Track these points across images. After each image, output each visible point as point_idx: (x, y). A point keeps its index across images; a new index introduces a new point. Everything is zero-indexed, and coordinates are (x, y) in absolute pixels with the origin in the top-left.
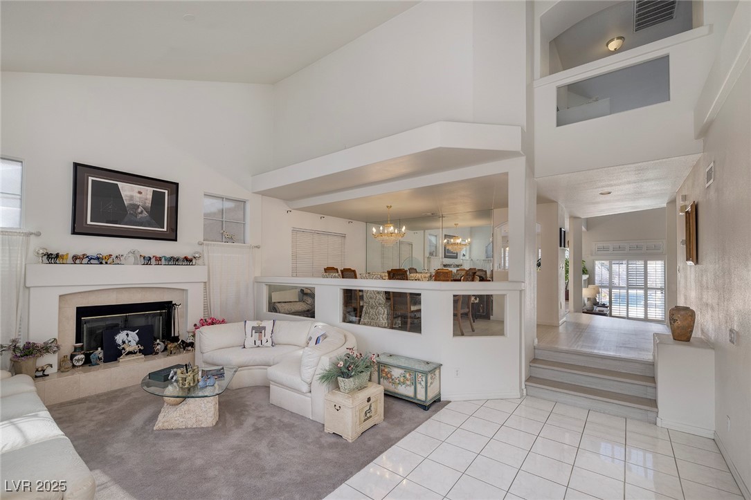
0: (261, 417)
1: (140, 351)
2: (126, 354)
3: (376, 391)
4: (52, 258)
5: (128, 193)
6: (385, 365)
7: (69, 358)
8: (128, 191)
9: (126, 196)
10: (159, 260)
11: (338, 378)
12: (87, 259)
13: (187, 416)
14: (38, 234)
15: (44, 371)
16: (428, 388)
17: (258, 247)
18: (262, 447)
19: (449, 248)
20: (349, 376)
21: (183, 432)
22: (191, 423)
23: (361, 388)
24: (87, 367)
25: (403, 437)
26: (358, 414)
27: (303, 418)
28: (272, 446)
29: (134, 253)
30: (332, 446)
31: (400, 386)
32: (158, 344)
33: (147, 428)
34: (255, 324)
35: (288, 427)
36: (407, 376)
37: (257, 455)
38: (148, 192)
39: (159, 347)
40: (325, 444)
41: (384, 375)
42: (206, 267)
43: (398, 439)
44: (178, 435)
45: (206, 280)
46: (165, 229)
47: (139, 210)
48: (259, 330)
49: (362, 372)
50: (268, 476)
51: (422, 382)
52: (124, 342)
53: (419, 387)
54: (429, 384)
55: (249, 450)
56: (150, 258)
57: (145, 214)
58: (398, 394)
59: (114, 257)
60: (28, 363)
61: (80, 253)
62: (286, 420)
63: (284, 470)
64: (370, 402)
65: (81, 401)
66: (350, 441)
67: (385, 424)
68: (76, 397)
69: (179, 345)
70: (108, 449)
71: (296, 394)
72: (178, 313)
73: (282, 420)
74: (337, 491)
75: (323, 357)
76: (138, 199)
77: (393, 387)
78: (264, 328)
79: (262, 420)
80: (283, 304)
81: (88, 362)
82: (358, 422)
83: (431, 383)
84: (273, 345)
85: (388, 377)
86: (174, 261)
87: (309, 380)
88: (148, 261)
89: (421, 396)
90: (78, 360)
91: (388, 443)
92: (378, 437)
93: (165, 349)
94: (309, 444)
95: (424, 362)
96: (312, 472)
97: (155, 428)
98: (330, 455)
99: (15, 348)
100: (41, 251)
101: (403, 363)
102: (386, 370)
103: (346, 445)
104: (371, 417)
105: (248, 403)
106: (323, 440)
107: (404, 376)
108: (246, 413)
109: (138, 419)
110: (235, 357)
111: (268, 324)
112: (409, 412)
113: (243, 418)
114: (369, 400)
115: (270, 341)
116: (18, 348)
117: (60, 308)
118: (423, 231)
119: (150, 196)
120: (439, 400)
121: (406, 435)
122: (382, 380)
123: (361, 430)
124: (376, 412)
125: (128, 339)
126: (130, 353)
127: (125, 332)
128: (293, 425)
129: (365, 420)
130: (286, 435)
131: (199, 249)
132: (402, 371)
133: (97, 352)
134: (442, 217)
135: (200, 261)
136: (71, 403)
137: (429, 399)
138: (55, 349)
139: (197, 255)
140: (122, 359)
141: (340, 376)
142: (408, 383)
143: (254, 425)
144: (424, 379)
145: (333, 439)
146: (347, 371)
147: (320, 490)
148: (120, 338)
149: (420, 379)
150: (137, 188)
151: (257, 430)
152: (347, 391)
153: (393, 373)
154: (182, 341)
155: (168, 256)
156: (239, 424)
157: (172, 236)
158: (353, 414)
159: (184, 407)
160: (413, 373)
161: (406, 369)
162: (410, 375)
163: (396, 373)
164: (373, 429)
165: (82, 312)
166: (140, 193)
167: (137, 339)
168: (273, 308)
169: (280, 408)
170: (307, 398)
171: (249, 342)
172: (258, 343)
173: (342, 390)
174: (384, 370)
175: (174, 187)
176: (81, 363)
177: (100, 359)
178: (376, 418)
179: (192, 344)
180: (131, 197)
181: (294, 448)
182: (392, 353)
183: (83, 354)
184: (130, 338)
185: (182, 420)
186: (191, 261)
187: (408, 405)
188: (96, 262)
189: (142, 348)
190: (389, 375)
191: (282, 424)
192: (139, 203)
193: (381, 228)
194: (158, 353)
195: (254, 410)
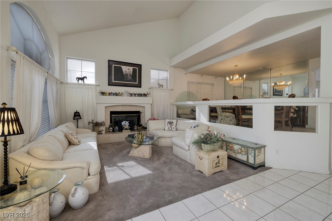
0: (168, 158)
1: (129, 129)
2: (125, 129)
3: (223, 154)
4: (103, 94)
5: (125, 70)
6: (230, 143)
7: (108, 128)
8: (125, 69)
9: (124, 71)
10: (135, 95)
11: (202, 144)
12: (113, 94)
13: (140, 152)
14: (99, 85)
15: (101, 132)
16: (256, 158)
17: (172, 90)
18: (166, 170)
19: (276, 88)
20: (207, 144)
21: (138, 158)
22: (141, 156)
23: (214, 151)
24: (113, 132)
25: (238, 180)
26: (211, 163)
27: (186, 162)
28: (170, 170)
29: (127, 92)
30: (197, 176)
31: (238, 154)
32: (135, 127)
33: (127, 155)
34: (169, 121)
35: (179, 164)
36: (243, 149)
37: (163, 172)
38: (131, 69)
39: (135, 128)
40: (194, 174)
41: (229, 148)
42: (152, 98)
43: (235, 180)
44: (136, 159)
45: (152, 103)
46: (137, 83)
47: (128, 76)
48: (171, 123)
49: (215, 143)
50: (165, 182)
51: (252, 154)
52: (124, 125)
53: (250, 156)
54: (256, 155)
55: (160, 170)
56: (132, 94)
57: (130, 77)
58: (237, 159)
59: (120, 93)
60: (96, 128)
61: (110, 92)
62: (178, 161)
63: (173, 181)
64: (219, 159)
65: (111, 143)
66: (207, 176)
67: (228, 172)
68: (109, 142)
69: (142, 128)
70: (113, 159)
71: (183, 150)
72: (142, 115)
73: (177, 161)
74: (196, 196)
75: (194, 134)
76: (128, 72)
77: (235, 154)
78: (173, 122)
79: (168, 159)
80: (183, 115)
81: (113, 131)
82: (212, 167)
83: (258, 155)
84: (176, 130)
85: (232, 149)
86: (140, 95)
87: (188, 144)
88: (131, 95)
89: (251, 161)
90: (111, 130)
91: (228, 181)
92: (223, 177)
93: (137, 130)
94: (186, 172)
95: (254, 143)
96: (185, 185)
97: (129, 155)
98: (195, 179)
99: (93, 123)
100: (100, 91)
101: (240, 143)
102: (231, 145)
103: (205, 177)
104: (219, 166)
105: (164, 152)
106: (193, 173)
107: (241, 150)
108: (162, 156)
109: (125, 152)
110: (160, 133)
111: (175, 121)
112: (243, 168)
113: (160, 157)
114: (218, 157)
115: (175, 128)
116: (94, 123)
117: (105, 111)
118: (259, 81)
119: (132, 70)
120: (264, 166)
121: (240, 179)
122: (228, 150)
123: (213, 171)
124: (222, 164)
125: (125, 124)
126: (126, 129)
127: (125, 121)
128: (181, 164)
129: (216, 167)
130: (177, 167)
131: (149, 91)
132: (239, 147)
133: (116, 128)
134: (271, 70)
135: (150, 96)
136: (108, 144)
137: (256, 163)
138: (104, 125)
139: (148, 93)
140: (124, 131)
141: (202, 143)
142: (243, 153)
143: (164, 161)
144: (253, 152)
145: (199, 173)
146: (206, 140)
147: (188, 194)
148: (123, 123)
149: (251, 152)
150: (128, 67)
151: (165, 163)
152: (206, 151)
153: (234, 147)
154: (143, 126)
155: (138, 93)
156: (159, 159)
157: (139, 86)
158: (208, 162)
159: (138, 149)
160: (246, 148)
161: (242, 146)
162: (244, 149)
163: (236, 147)
164: (221, 173)
165: (112, 113)
166: (128, 69)
167: (129, 124)
168: (179, 116)
169: (177, 156)
170: (188, 153)
171: (167, 128)
172: (170, 128)
173: (203, 150)
174: (229, 146)
175: (140, 66)
176: (111, 131)
177: (117, 130)
178: (223, 168)
179: (146, 128)
180: (126, 71)
181: (179, 173)
182: (234, 138)
183: (112, 128)
184: (126, 124)
185: (138, 154)
186: (146, 95)
187: (244, 165)
188: (115, 95)
189: (130, 128)
190: (232, 148)
191: (176, 162)
192: (128, 73)
193: (231, 77)
194: (135, 130)
195: (166, 155)
